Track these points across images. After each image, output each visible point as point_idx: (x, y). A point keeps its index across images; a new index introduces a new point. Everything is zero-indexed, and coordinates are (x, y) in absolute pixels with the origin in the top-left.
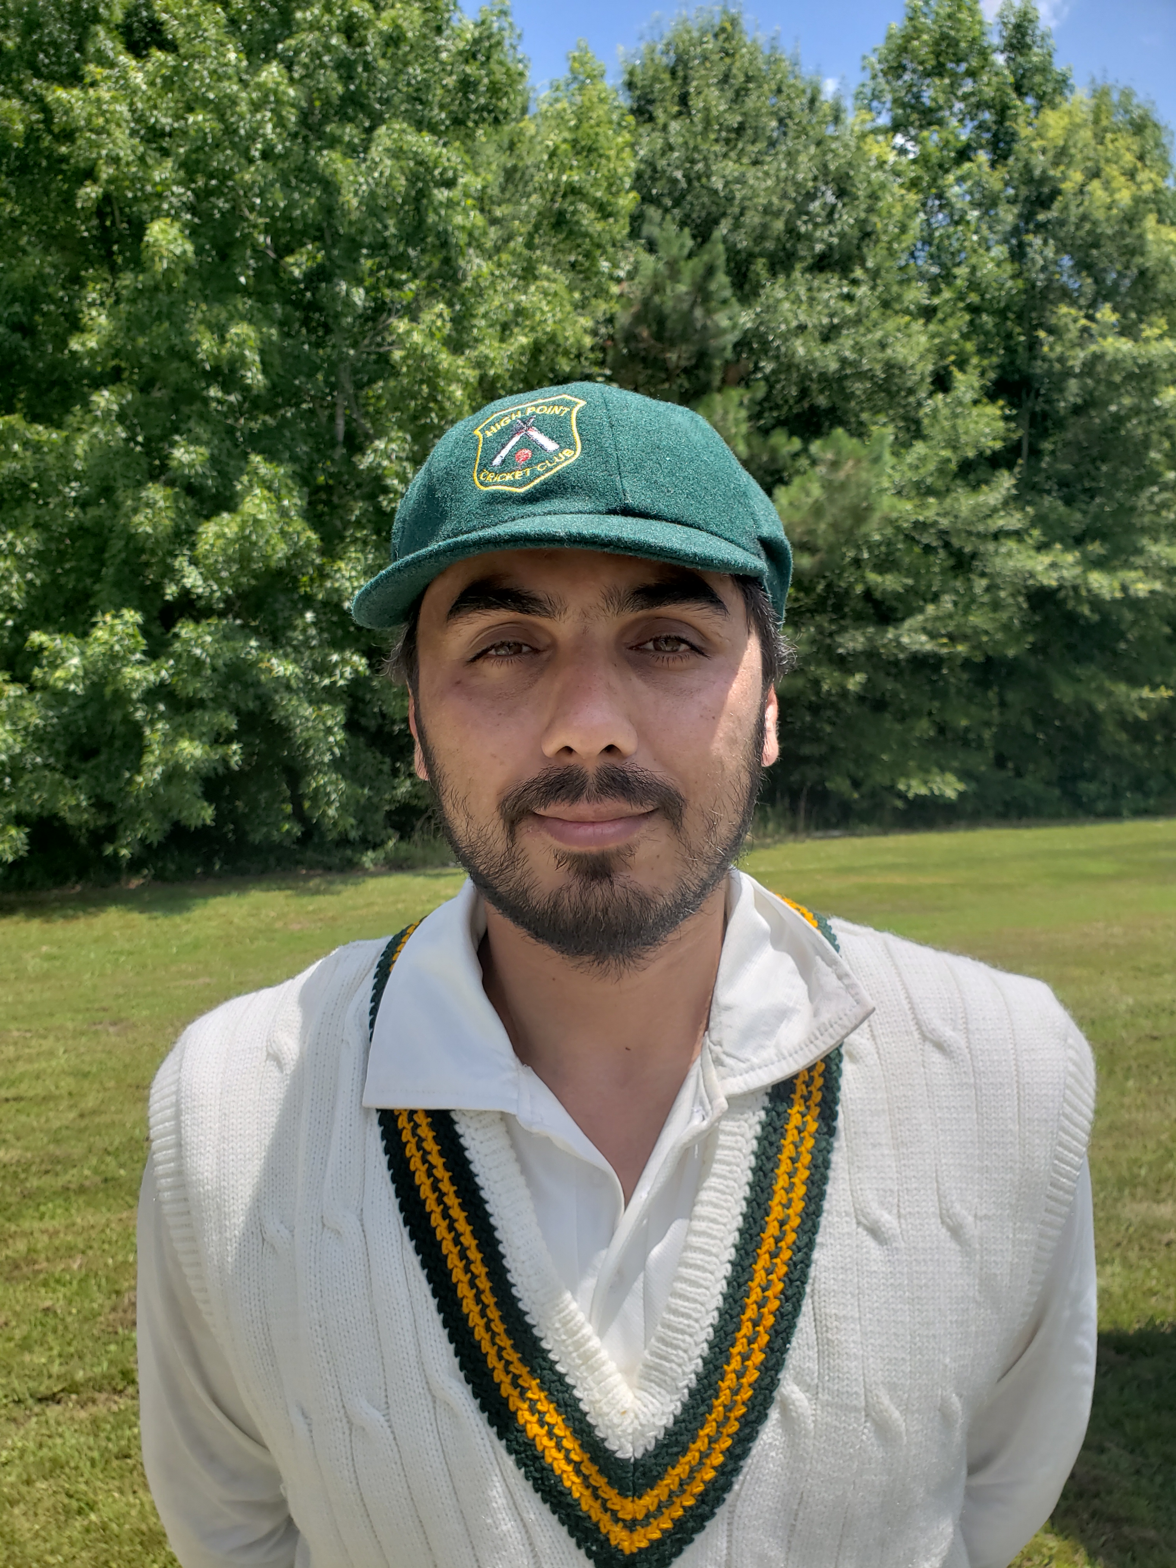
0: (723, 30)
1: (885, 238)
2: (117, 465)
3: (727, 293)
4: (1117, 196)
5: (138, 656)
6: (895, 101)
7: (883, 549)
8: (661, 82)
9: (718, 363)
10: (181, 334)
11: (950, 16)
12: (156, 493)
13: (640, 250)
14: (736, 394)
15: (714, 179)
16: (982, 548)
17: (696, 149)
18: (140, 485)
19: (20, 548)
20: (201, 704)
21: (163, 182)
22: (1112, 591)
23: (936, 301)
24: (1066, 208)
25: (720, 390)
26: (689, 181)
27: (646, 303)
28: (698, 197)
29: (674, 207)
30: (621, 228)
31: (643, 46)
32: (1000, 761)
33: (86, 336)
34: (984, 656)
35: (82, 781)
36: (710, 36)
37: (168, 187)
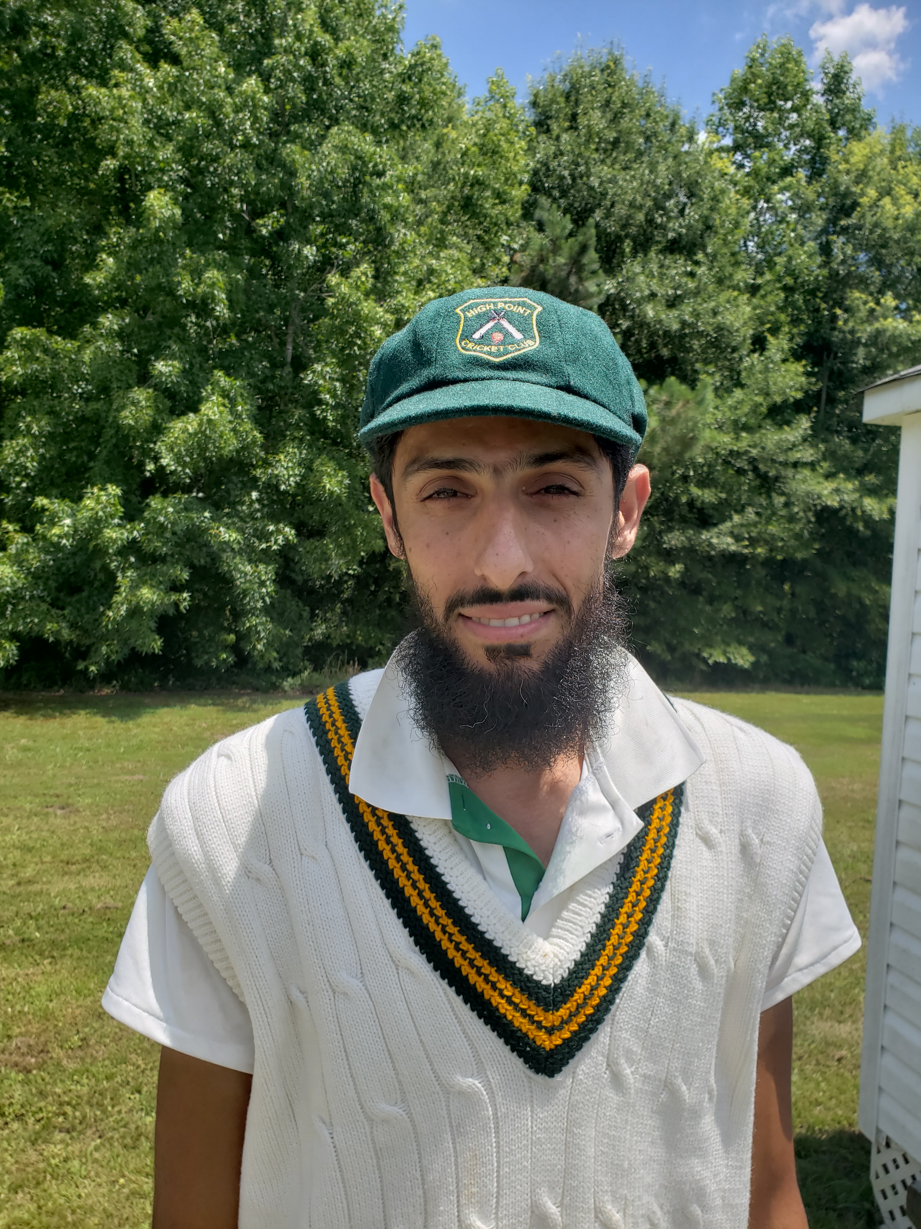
0: (608, 67)
1: (722, 231)
2: (114, 372)
3: (596, 266)
4: (903, 211)
5: (116, 521)
6: (736, 128)
7: (705, 469)
8: (558, 103)
10: (168, 275)
11: (782, 65)
12: (140, 394)
13: (532, 229)
15: (592, 179)
16: (783, 473)
17: (580, 155)
18: (129, 388)
19: (35, 429)
20: (163, 559)
21: (166, 161)
22: (882, 513)
23: (759, 281)
24: (863, 216)
26: (574, 179)
27: (533, 269)
28: (579, 191)
29: (560, 198)
30: (515, 213)
31: (546, 75)
32: (789, 640)
33: (97, 273)
34: (779, 557)
35: (66, 612)
36: (597, 71)
37: (168, 164)
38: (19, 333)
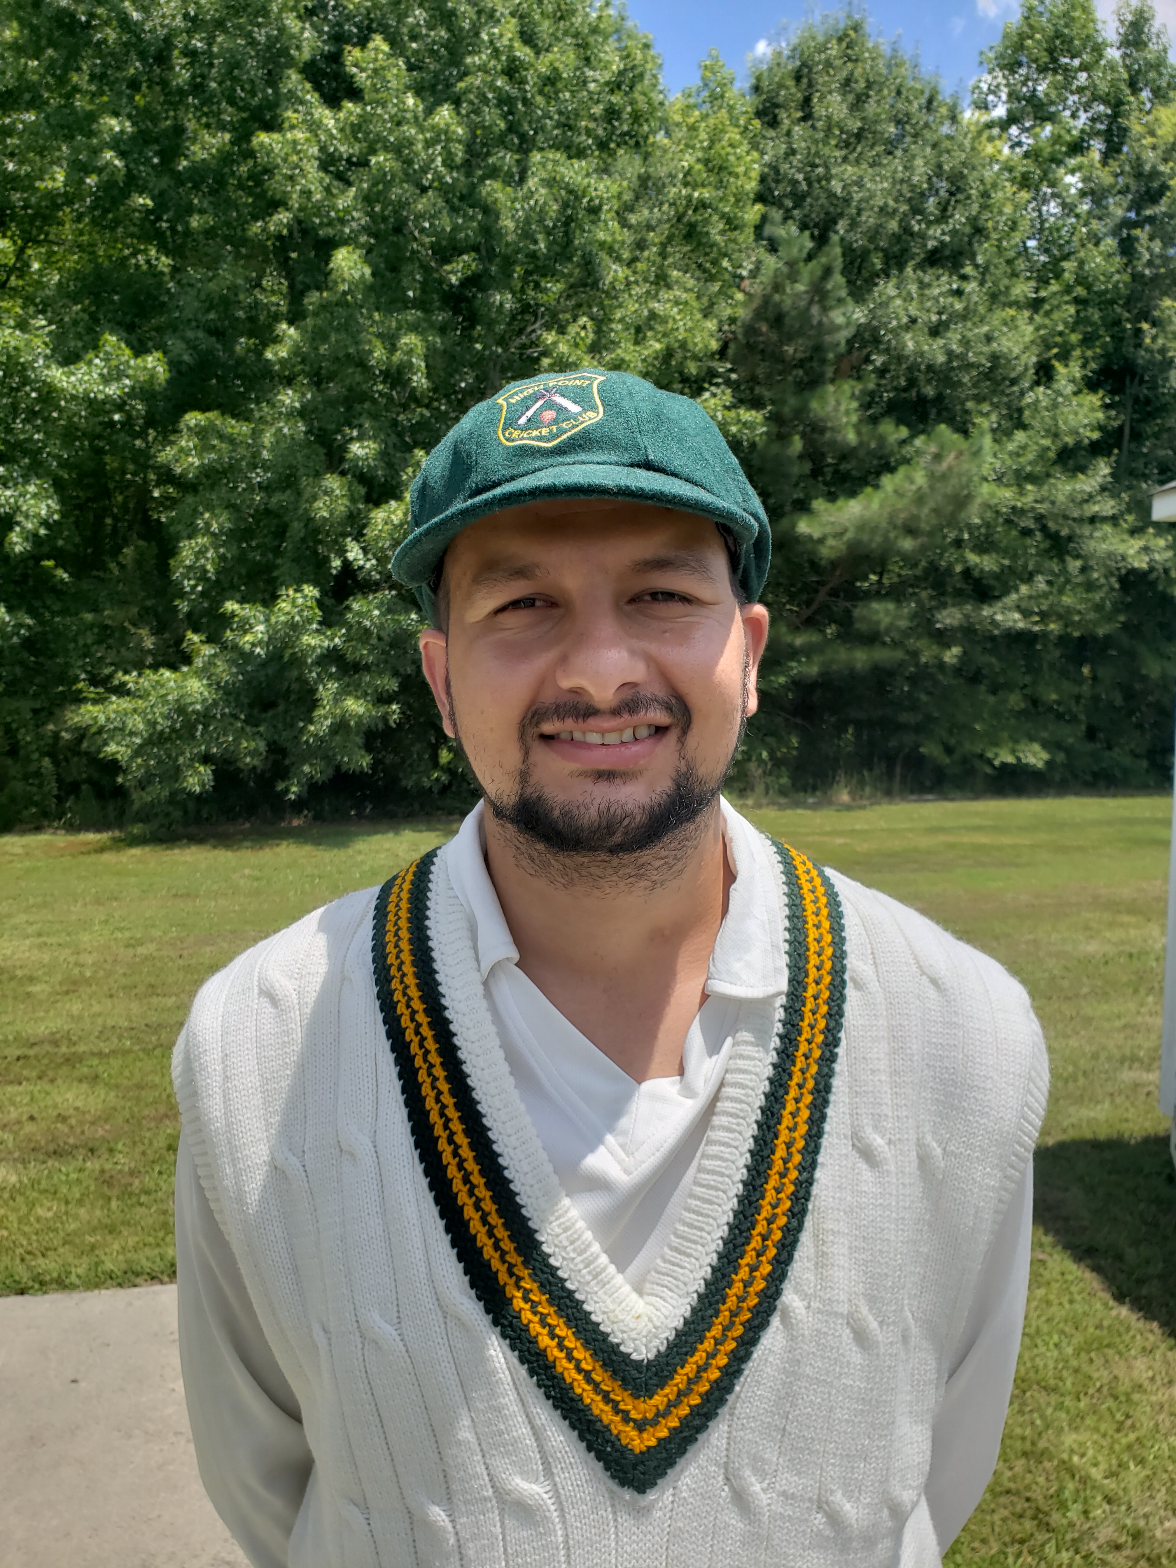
0: (847, 35)
1: (995, 235)
2: (299, 457)
3: (843, 293)
5: (315, 626)
6: (1010, 95)
7: (983, 530)
8: (787, 88)
9: (831, 356)
10: (357, 343)
11: (1065, 14)
12: (333, 482)
13: (762, 250)
14: (849, 387)
15: (833, 183)
16: (1078, 531)
17: (817, 154)
18: (318, 475)
19: (215, 527)
20: (367, 668)
21: (345, 209)
23: (1043, 294)
24: (1173, 203)
25: (832, 381)
26: (810, 184)
27: (766, 300)
28: (817, 199)
29: (794, 208)
30: (746, 236)
32: (1091, 734)
33: (278, 347)
34: (1076, 634)
35: (262, 729)
36: (834, 42)
37: (349, 213)
38: (193, 418)
